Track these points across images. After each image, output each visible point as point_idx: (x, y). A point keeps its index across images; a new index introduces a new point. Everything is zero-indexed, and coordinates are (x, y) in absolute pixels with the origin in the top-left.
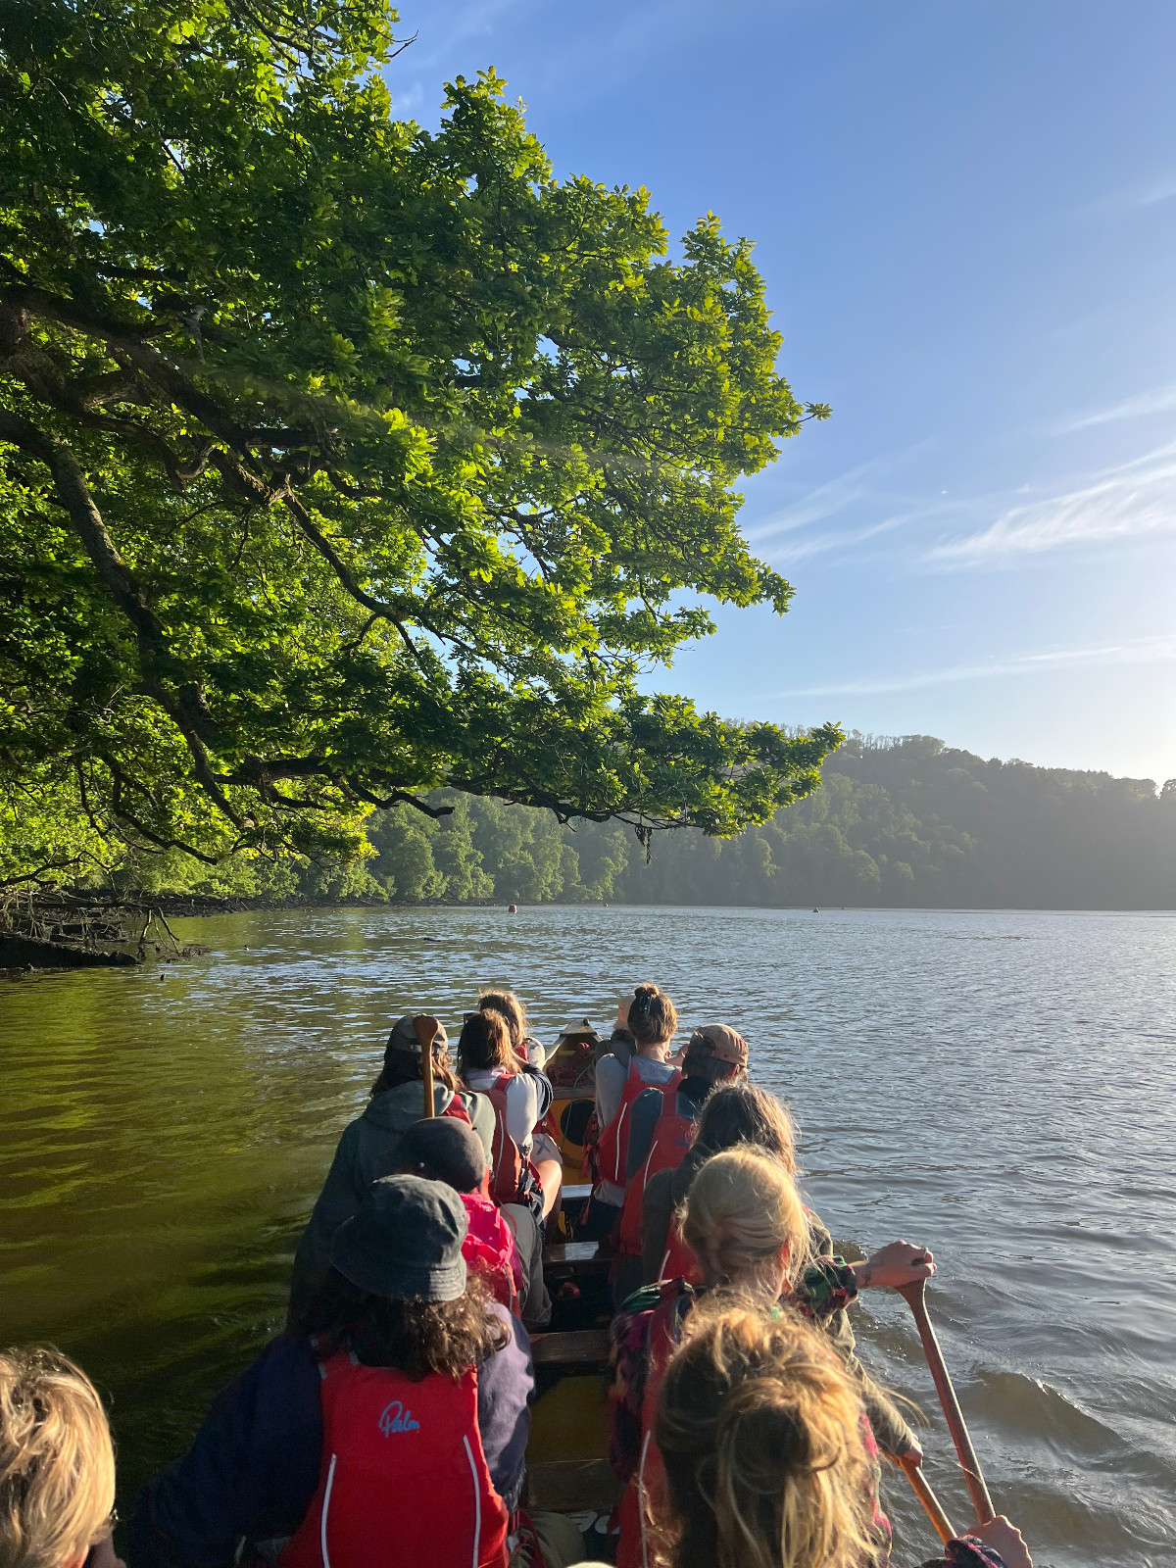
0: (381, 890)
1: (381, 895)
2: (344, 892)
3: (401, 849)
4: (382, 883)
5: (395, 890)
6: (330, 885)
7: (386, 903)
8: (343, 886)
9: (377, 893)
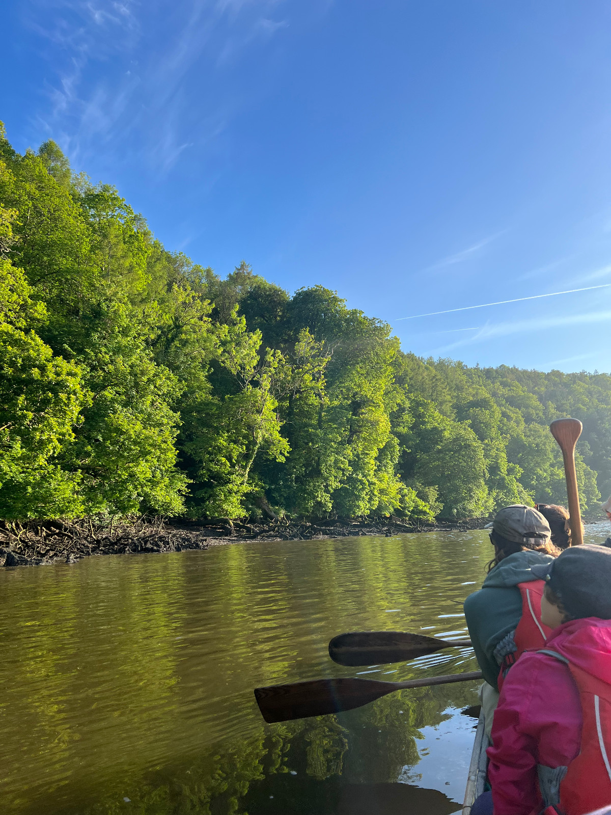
0: (422, 505)
1: (425, 513)
2: (363, 508)
3: (439, 451)
4: (422, 496)
5: (441, 506)
6: (336, 495)
7: (432, 525)
8: (358, 498)
9: (417, 511)
